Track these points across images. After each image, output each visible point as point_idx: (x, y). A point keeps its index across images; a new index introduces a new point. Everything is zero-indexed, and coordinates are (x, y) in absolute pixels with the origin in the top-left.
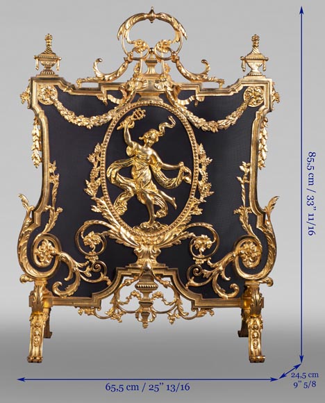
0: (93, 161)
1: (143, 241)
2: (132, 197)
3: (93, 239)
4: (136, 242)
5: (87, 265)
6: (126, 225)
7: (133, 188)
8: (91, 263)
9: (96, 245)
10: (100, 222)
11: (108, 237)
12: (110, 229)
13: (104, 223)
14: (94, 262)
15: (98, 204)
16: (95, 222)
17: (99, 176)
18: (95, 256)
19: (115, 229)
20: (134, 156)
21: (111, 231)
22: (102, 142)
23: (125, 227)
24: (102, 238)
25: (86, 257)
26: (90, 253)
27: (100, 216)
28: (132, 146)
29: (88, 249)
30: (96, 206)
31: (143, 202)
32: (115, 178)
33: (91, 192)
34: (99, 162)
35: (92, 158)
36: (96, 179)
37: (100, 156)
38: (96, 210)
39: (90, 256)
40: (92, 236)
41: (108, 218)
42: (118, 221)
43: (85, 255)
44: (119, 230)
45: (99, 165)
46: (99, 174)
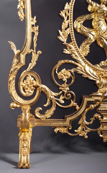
0: (64, 15)
1: (102, 75)
2: (93, 43)
3: (65, 74)
4: (97, 76)
5: (61, 95)
6: (90, 63)
7: (93, 35)
8: (63, 93)
9: (67, 79)
10: (70, 61)
11: (76, 73)
12: (77, 66)
13: (73, 62)
14: (66, 92)
15: (68, 48)
16: (66, 61)
17: (68, 27)
18: (67, 87)
19: (81, 67)
20: (93, 12)
21: (78, 68)
22: (70, 2)
23: (88, 65)
24: (71, 73)
25: (60, 88)
26: (63, 85)
27: (69, 57)
28: (92, 5)
29: (61, 81)
30: (67, 49)
31: (101, 46)
32: (80, 29)
33: (63, 38)
34: (68, 17)
35: (63, 14)
36: (66, 29)
37: (68, 12)
38: (67, 52)
39: (63, 87)
40: (64, 72)
41: (76, 58)
42: (83, 60)
43: (59, 87)
44: (85, 67)
45: (68, 19)
46: (68, 25)
